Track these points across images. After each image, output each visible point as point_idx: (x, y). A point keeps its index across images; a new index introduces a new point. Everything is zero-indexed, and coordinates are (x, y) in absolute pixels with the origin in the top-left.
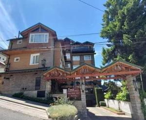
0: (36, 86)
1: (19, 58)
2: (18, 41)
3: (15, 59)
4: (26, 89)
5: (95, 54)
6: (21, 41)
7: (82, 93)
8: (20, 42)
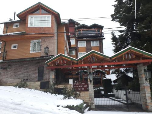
0: (39, 76)
1: (17, 45)
2: (15, 25)
3: (12, 46)
4: (27, 80)
5: (104, 39)
6: (18, 24)
7: (89, 83)
8: (17, 26)
